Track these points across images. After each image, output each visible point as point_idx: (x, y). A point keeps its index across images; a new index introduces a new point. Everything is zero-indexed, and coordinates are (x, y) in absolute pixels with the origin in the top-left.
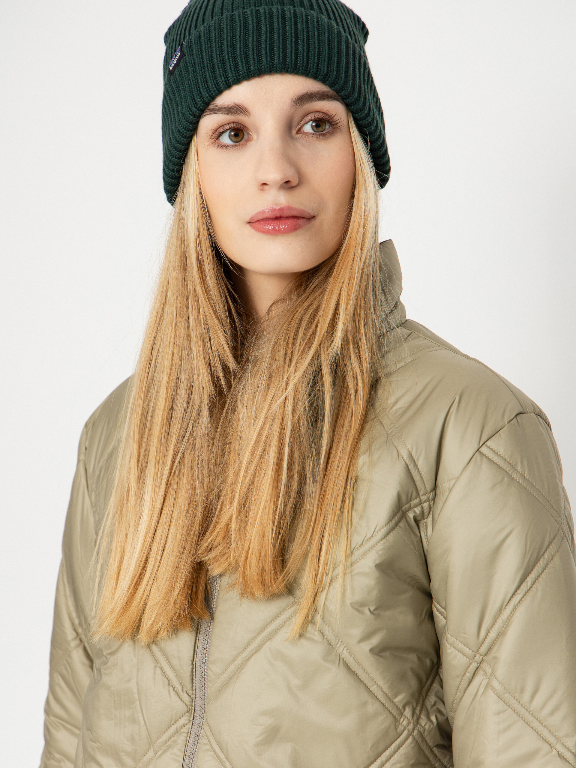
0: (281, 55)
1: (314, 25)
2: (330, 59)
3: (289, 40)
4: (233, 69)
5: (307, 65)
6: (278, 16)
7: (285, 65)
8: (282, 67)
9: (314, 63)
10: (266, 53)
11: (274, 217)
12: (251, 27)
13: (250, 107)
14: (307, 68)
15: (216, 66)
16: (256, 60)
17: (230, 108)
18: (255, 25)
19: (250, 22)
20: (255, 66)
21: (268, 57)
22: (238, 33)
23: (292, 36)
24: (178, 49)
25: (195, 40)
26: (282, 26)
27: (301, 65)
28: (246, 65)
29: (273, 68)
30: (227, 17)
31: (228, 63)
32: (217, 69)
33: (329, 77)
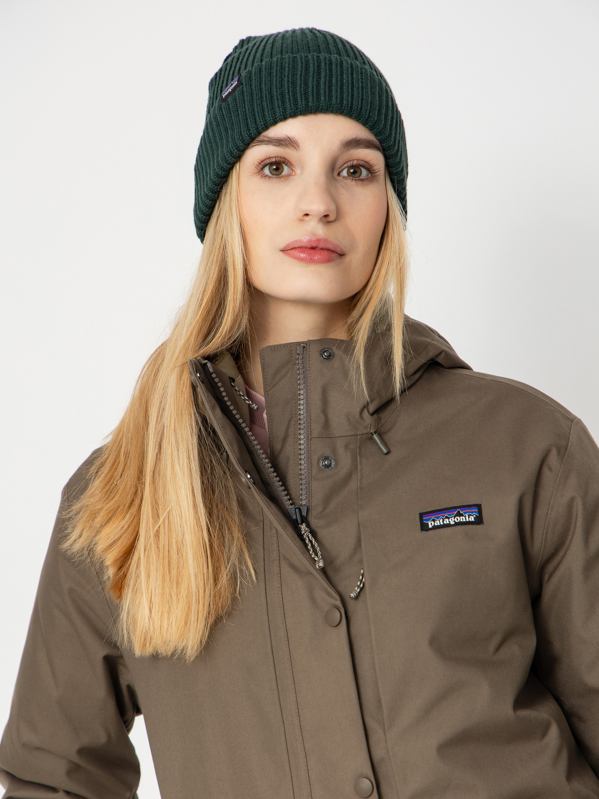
0: (339, 97)
1: (367, 78)
2: (380, 110)
3: (346, 86)
4: (292, 102)
5: (361, 110)
6: (337, 64)
7: (342, 107)
8: (339, 107)
9: (367, 109)
10: (325, 93)
11: (310, 247)
12: (311, 69)
13: (301, 142)
14: (360, 113)
15: (275, 98)
16: (315, 97)
17: (281, 140)
18: (316, 68)
19: (311, 65)
20: (313, 103)
21: (327, 97)
22: (299, 73)
23: (349, 83)
24: (236, 79)
25: (255, 72)
26: (340, 74)
27: (356, 109)
28: (305, 100)
29: (330, 107)
30: (289, 58)
31: (287, 96)
32: (276, 101)
33: (378, 126)
